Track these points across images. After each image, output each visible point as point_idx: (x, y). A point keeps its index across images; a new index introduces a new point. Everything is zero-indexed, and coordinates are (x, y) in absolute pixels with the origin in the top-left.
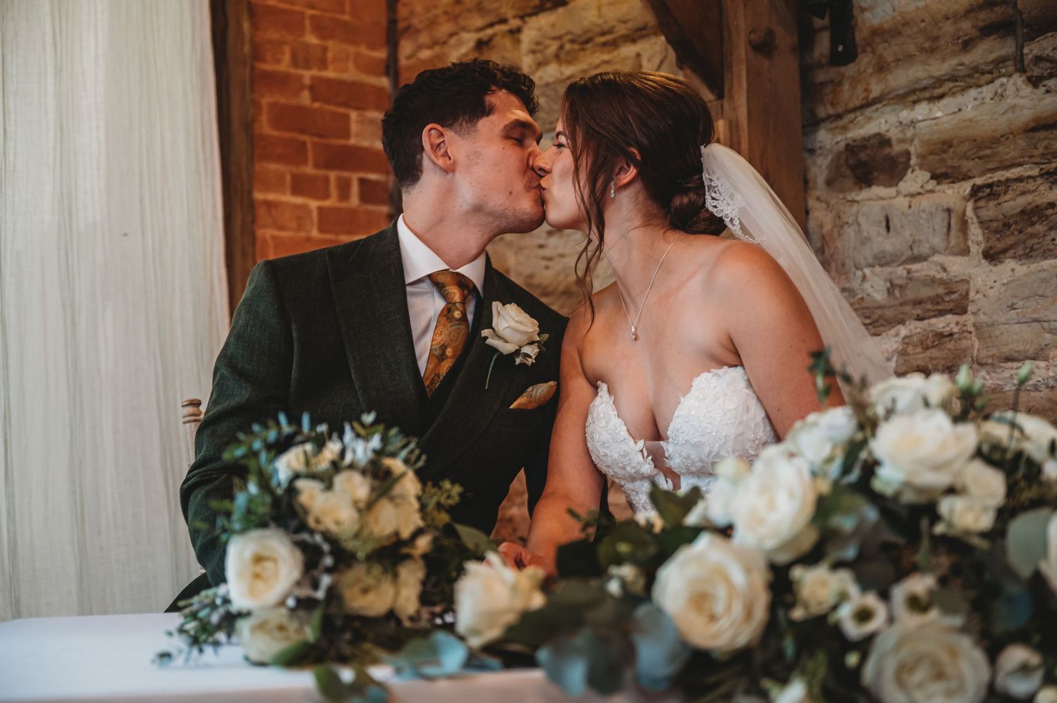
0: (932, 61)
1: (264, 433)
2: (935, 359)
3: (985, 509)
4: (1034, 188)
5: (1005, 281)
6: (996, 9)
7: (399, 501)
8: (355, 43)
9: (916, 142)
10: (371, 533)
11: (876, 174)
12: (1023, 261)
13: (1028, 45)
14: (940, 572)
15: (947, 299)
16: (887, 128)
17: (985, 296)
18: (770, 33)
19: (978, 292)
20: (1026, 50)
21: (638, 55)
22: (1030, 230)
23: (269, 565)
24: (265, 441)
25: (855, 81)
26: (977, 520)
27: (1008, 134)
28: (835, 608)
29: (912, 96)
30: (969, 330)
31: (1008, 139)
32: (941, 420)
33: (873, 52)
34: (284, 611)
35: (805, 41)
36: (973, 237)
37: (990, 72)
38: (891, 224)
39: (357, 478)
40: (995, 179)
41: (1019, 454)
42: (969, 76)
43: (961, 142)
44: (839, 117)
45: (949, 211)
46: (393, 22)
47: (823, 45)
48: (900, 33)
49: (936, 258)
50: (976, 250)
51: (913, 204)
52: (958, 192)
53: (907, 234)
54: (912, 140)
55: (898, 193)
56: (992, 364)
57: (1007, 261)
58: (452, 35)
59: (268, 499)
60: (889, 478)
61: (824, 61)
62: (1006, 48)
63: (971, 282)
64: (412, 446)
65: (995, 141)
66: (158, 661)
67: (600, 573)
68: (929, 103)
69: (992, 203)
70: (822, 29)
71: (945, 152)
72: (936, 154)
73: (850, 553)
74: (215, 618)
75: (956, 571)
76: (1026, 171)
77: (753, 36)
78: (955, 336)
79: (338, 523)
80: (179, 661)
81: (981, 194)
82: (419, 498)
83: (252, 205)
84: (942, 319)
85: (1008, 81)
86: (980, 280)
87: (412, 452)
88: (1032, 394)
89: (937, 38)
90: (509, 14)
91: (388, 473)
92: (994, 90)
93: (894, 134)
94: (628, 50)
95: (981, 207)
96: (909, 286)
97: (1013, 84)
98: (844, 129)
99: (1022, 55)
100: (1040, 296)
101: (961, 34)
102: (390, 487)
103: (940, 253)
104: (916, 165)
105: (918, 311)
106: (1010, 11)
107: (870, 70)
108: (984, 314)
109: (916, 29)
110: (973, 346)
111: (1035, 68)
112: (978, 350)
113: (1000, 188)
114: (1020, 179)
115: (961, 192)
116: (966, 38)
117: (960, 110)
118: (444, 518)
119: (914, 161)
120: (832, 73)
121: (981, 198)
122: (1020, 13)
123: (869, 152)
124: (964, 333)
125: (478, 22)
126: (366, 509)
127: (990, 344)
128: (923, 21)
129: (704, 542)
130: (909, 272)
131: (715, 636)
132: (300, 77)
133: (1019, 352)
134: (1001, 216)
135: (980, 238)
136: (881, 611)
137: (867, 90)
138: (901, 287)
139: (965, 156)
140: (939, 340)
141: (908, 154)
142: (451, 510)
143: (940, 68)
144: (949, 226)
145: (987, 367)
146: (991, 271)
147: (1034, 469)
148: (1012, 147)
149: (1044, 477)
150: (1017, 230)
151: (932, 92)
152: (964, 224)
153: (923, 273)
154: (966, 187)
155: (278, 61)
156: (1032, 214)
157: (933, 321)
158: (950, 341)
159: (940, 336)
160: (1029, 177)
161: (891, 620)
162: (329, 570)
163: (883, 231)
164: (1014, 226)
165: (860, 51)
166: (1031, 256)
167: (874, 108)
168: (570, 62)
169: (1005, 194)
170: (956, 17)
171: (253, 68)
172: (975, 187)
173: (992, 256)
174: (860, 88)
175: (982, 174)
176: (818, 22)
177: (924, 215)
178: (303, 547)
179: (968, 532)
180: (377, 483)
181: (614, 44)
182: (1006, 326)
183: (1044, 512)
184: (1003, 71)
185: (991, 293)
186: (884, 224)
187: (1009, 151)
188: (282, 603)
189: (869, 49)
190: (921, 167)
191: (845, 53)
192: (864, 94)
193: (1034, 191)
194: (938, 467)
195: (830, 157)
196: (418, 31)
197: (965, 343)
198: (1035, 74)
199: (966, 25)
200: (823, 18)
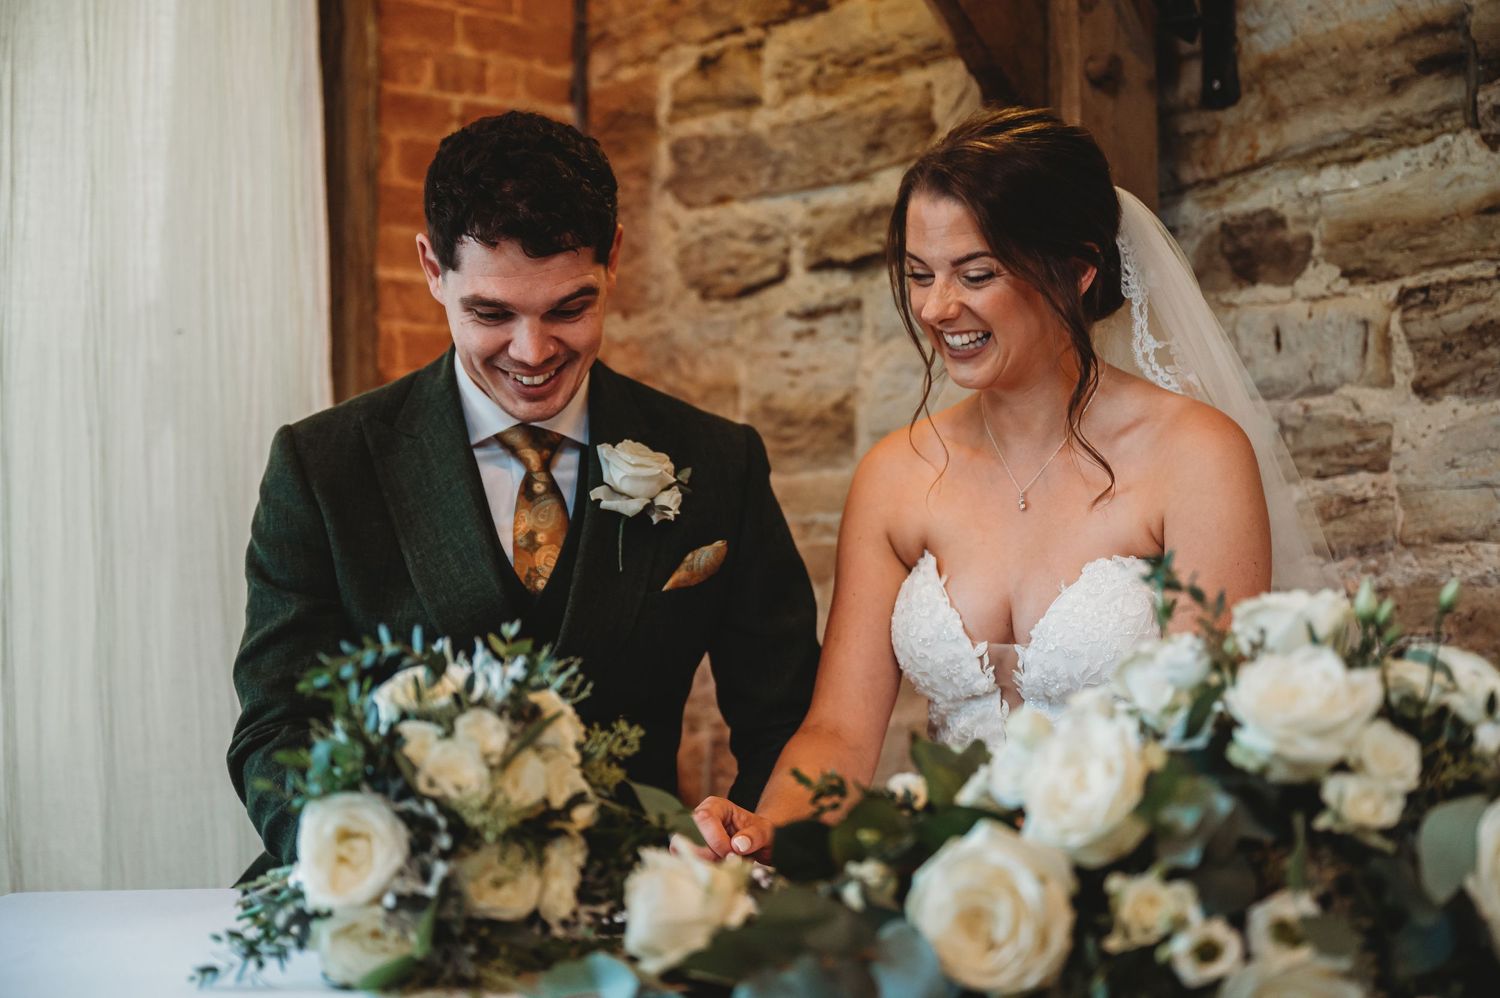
0: (1346, 108)
1: (358, 655)
2: (1342, 534)
3: (1389, 796)
4: (1489, 294)
5: (1444, 427)
6: (1439, 36)
7: (550, 751)
8: (526, 55)
9: (1322, 223)
10: (507, 801)
11: (1262, 268)
12: (1470, 399)
13: (1484, 90)
14: (1320, 889)
15: (1360, 449)
16: (1279, 202)
17: (1414, 447)
18: (1115, 62)
19: (1404, 441)
20: (1480, 97)
21: (929, 86)
22: (1480, 354)
23: (359, 844)
24: (357, 664)
25: (1237, 132)
26: (1377, 811)
27: (1453, 215)
28: (1166, 939)
29: (1316, 156)
30: (1391, 494)
31: (1452, 222)
32: (1329, 662)
33: (1263, 91)
34: (379, 911)
35: (1167, 73)
36: (1399, 363)
37: (1429, 126)
38: (1283, 341)
39: (489, 719)
40: (1433, 280)
41: (1443, 711)
42: (1400, 131)
43: (1385, 226)
44: (1212, 182)
45: (1365, 323)
46: (581, 27)
47: (1192, 80)
48: (1302, 66)
49: (1347, 391)
50: (1403, 380)
51: (1315, 312)
52: (1380, 297)
53: (1305, 354)
54: (1315, 220)
55: (1294, 295)
56: (1423, 546)
57: (1447, 398)
58: (665, 48)
59: (360, 751)
60: (1251, 747)
61: (1193, 102)
62: (1453, 92)
63: (1395, 427)
64: (573, 669)
65: (1434, 225)
66: (199, 977)
67: (832, 871)
68: (1341, 167)
69: (1427, 315)
70: (1191, 56)
71: (1362, 238)
72: (1348, 241)
73: (1191, 857)
74: (281, 919)
75: (1343, 886)
76: (1477, 270)
77: (1092, 66)
78: (1372, 503)
79: (459, 788)
80: (228, 979)
81: (1412, 301)
82: (579, 746)
83: (373, 287)
84: (1352, 478)
85: (1454, 140)
86: (1407, 422)
87: (573, 677)
88: (1479, 590)
89: (1353, 76)
90: (746, 19)
91: (536, 710)
92: (1435, 151)
93: (1290, 211)
94: (914, 78)
95: (1412, 320)
96: (1308, 429)
97: (1462, 144)
98: (1220, 200)
99: (1475, 103)
100: (1493, 450)
101: (1388, 69)
102: (539, 732)
103: (1351, 383)
104: (1320, 255)
105: (1318, 466)
106: (1461, 39)
107: (1258, 118)
108: (1413, 473)
109: (1324, 61)
110: (1395, 519)
111: (1493, 123)
112: (1403, 525)
113: (1439, 294)
114: (1468, 282)
115: (1384, 296)
116: (1396, 76)
117: (1385, 179)
118: (617, 774)
119: (1317, 249)
120: (1205, 119)
121: (1412, 307)
122: (1474, 43)
123: (1254, 235)
124: (1383, 498)
125: (703, 30)
126: (502, 765)
127: (1421, 516)
128: (1335, 49)
129: (982, 833)
130: (1307, 408)
131: (993, 973)
132: (446, 105)
133: (1460, 529)
134: (1440, 334)
135: (1410, 364)
136: (1231, 944)
137: (1253, 147)
138: (1296, 431)
139: (1390, 246)
140: (1348, 507)
141: (1308, 240)
142: (625, 763)
143: (1356, 117)
144: (1366, 345)
145: (1414, 549)
146: (1424, 411)
147: (1463, 733)
148: (1458, 235)
149: (1477, 748)
150: (1463, 354)
151: (1346, 151)
152: (1387, 343)
153: (1328, 411)
154: (1392, 290)
155: (416, 81)
156: (1484, 332)
157: (1340, 480)
158: (1363, 509)
159: (1349, 502)
160: (1482, 279)
161: (1247, 956)
162: (445, 855)
163: (1271, 348)
164: (1458, 349)
165: (1244, 88)
166: (1482, 393)
167: (1263, 171)
168: (831, 92)
169: (1447, 301)
170: (1382, 46)
171: (379, 90)
172: (1404, 291)
173: (1425, 390)
174: (1243, 143)
175: (1414, 272)
176: (1186, 47)
177: (1330, 329)
178: (409, 819)
179: (1363, 829)
180: (517, 728)
181: (894, 69)
182: (1444, 492)
183: (1474, 802)
184: (1448, 125)
185: (1423, 443)
186: (1272, 339)
187: (1454, 240)
188: (377, 900)
189: (1257, 87)
190: (1328, 259)
191: (1223, 91)
192: (1249, 152)
193: (1488, 299)
194: (1322, 734)
195: (1198, 240)
196: (617, 41)
197: (1385, 514)
198: (1493, 131)
199: (1397, 59)
200: (1191, 40)
